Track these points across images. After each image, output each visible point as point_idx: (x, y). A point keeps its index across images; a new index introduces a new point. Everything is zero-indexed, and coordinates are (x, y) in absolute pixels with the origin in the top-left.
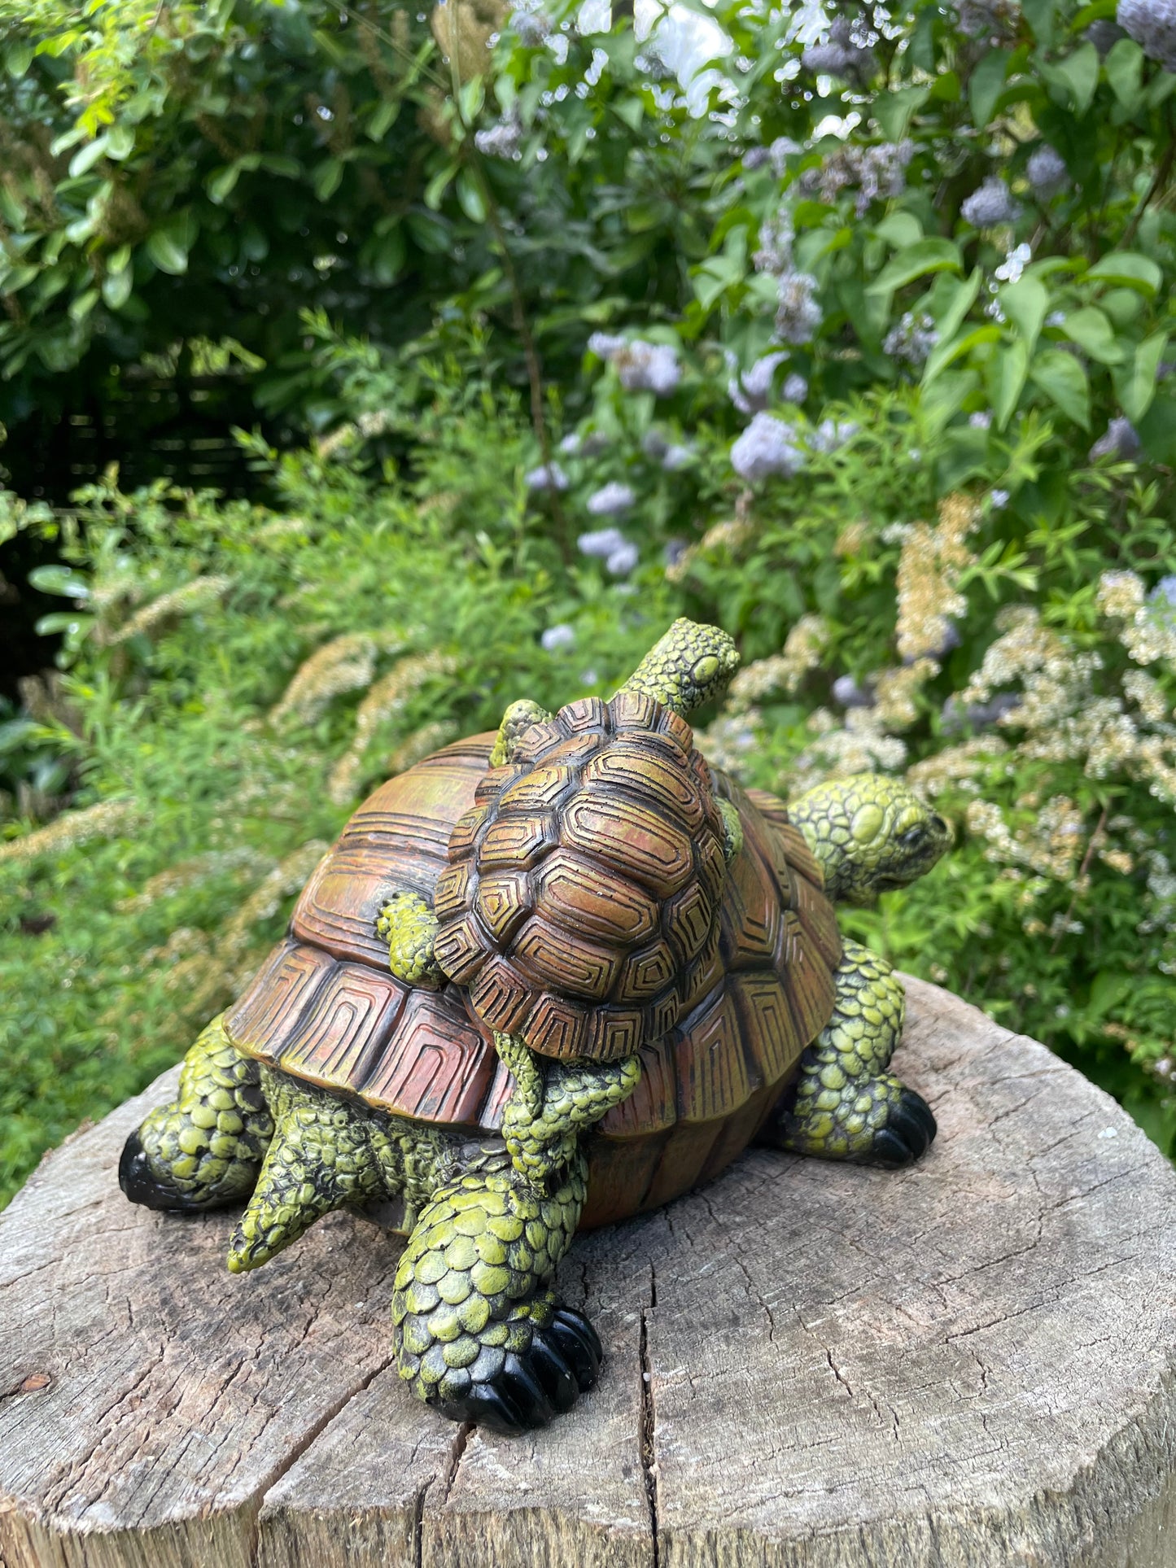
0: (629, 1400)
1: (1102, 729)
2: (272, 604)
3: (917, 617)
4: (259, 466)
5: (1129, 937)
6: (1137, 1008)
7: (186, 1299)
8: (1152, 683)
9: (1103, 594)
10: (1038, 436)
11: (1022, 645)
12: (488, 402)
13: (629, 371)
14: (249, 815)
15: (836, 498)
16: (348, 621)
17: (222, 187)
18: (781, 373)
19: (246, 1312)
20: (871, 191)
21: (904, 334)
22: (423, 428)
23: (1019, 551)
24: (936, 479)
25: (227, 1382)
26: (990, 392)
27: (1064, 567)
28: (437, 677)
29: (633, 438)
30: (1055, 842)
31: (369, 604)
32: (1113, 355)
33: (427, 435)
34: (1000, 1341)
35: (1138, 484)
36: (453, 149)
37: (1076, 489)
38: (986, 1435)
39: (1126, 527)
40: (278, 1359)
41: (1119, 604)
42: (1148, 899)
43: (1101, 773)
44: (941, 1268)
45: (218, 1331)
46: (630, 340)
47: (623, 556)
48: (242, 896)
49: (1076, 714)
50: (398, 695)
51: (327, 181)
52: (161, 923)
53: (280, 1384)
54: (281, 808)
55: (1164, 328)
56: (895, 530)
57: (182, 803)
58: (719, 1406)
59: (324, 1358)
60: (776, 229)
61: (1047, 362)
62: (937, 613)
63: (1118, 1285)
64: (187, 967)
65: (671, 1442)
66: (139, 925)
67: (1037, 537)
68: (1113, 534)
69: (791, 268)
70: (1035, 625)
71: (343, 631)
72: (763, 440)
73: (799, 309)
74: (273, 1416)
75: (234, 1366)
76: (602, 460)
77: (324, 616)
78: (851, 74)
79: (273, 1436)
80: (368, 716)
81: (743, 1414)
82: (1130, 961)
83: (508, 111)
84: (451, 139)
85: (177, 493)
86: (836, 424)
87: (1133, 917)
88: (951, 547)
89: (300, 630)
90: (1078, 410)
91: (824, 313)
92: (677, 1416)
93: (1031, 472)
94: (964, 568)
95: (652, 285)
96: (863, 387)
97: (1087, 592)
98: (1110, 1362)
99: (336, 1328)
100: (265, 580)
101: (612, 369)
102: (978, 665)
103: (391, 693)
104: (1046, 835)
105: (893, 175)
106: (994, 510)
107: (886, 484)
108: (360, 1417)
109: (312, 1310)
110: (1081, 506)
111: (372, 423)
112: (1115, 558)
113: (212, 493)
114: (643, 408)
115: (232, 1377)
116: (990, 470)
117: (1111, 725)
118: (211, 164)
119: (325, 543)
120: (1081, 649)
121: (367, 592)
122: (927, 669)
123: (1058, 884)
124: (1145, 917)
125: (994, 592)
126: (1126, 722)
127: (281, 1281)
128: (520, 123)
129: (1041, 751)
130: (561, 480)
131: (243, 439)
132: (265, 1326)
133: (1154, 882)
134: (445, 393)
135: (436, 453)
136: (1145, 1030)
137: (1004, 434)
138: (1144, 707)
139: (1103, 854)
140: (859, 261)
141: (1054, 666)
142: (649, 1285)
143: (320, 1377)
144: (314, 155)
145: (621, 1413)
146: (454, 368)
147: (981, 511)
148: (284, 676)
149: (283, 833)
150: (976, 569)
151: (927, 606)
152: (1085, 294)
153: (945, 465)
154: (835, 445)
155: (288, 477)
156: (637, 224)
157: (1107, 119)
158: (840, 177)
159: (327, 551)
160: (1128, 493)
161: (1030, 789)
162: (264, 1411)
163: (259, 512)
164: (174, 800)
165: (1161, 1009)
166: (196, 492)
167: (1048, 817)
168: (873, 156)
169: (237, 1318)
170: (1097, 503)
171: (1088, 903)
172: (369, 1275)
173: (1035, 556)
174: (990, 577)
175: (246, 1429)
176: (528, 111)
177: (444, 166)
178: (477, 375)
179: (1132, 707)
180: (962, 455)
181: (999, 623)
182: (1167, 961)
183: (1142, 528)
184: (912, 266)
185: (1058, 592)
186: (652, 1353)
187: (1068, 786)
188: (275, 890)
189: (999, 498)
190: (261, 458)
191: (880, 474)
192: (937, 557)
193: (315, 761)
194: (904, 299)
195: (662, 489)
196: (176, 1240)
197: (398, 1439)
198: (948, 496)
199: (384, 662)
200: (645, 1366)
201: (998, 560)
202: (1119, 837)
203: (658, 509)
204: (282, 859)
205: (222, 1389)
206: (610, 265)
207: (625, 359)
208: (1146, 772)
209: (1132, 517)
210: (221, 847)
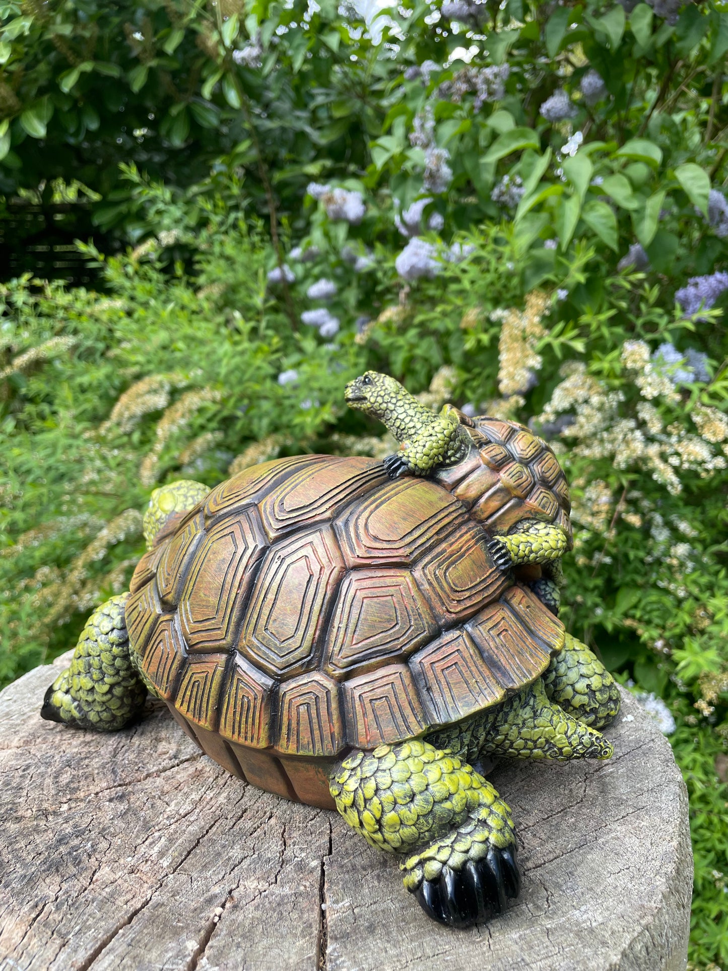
0: (310, 926)
1: (624, 438)
2: (103, 354)
3: (511, 369)
4: (93, 265)
5: (639, 565)
6: (644, 609)
7: (10, 856)
8: (655, 410)
9: (625, 355)
10: (586, 255)
11: (576, 387)
12: (243, 226)
13: (332, 207)
14: (87, 493)
15: (461, 292)
16: (151, 367)
17: (68, 83)
18: (427, 212)
19: (50, 866)
20: (483, 96)
21: (503, 189)
22: (201, 242)
23: (574, 328)
24: (523, 282)
25: (34, 919)
26: (556, 226)
27: (601, 337)
28: (208, 404)
29: (335, 250)
30: (595, 509)
31: (166, 355)
32: (632, 205)
33: (204, 247)
34: (559, 873)
35: (647, 286)
36: (219, 61)
37: (610, 289)
38: (549, 943)
39: (639, 314)
40: (70, 902)
41: (634, 361)
42: (651, 542)
43: (623, 466)
44: (521, 820)
45: (31, 881)
46: (333, 187)
47: (330, 325)
48: (84, 544)
49: (608, 429)
50: (183, 416)
51: (138, 80)
52: (30, 562)
53: (71, 921)
54: (108, 488)
55: (664, 187)
56: (498, 313)
57: (42, 485)
58: (371, 929)
59: (102, 901)
60: (424, 119)
61: (592, 208)
62: (524, 367)
63: (634, 828)
64: (46, 591)
65: (338, 957)
66: (16, 564)
67: (585, 319)
68: (631, 317)
69: (433, 145)
70: (583, 373)
71: (149, 373)
72: (416, 254)
73: (438, 170)
74: (64, 945)
75: (40, 908)
76: (316, 264)
77: (137, 363)
78: (472, 21)
79: (63, 961)
80: (162, 429)
81: (388, 933)
82: (640, 580)
83: (253, 38)
84: (218, 55)
85: (38, 282)
86: (461, 245)
87: (641, 554)
88: (533, 325)
89: (121, 371)
90: (610, 239)
91: (454, 174)
92: (343, 937)
93: (581, 278)
94: (540, 338)
95: (348, 153)
96: (479, 222)
97: (615, 353)
98: (630, 886)
99: (112, 877)
100: (97, 339)
101: (322, 206)
102: (549, 399)
103: (179, 413)
104: (589, 504)
105: (497, 86)
106: (559, 302)
107: (492, 284)
108: (125, 946)
109: (97, 863)
110: (612, 299)
111: (167, 238)
112: (632, 332)
113: (61, 282)
114: (341, 232)
115: (38, 916)
116: (556, 276)
117: (629, 436)
118: (61, 67)
119: (136, 315)
120: (612, 389)
121: (164, 348)
122: (517, 402)
123: (596, 535)
124: (649, 553)
125: (558, 353)
126: (638, 434)
127: (76, 842)
128: (261, 46)
129: (587, 452)
130: (291, 276)
131: (81, 247)
132: (63, 877)
133: (654, 531)
134: (216, 219)
135: (210, 258)
136: (649, 622)
137: (566, 254)
138: (649, 425)
139: (624, 516)
140: (476, 141)
141: (595, 400)
142: (327, 838)
143: (98, 915)
144: (129, 63)
145: (304, 937)
146: (221, 204)
147: (551, 302)
148: (111, 401)
149: (109, 504)
150: (547, 339)
151: (517, 362)
152: (615, 165)
153: (528, 273)
154: (461, 259)
155: (113, 272)
156: (338, 113)
157: (630, 54)
158: (464, 87)
159: (138, 321)
160: (641, 292)
161: (581, 475)
162: (58, 942)
163: (93, 295)
164: (35, 483)
165: (658, 609)
166: (50, 282)
167: (592, 492)
168: (485, 74)
169: (44, 871)
170: (622, 298)
171: (615, 545)
172: (137, 837)
173: (584, 331)
174: (556, 344)
175: (45, 956)
176: (267, 38)
177: (214, 72)
178: (236, 208)
179: (642, 425)
180: (539, 266)
181: (562, 372)
182: (661, 580)
183: (649, 313)
184: (508, 146)
185: (598, 354)
186: (328, 890)
187: (603, 473)
188: (104, 542)
189: (562, 294)
190: (94, 260)
191: (490, 277)
192: (524, 331)
193: (131, 456)
194: (503, 166)
195: (354, 283)
196: (6, 812)
197: (150, 962)
198: (531, 292)
199: (175, 394)
200: (322, 900)
201: (561, 333)
202: (633, 504)
203: (352, 296)
204: (109, 521)
205: (30, 925)
206: (322, 139)
207: (330, 200)
208: (650, 465)
209: (643, 307)
210: (69, 513)
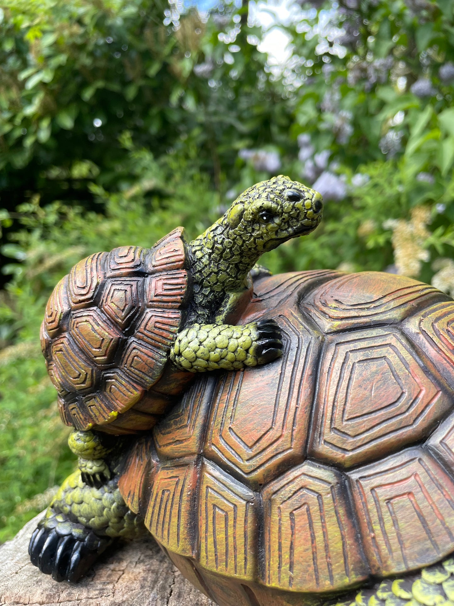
3: (405, 260)
4: (100, 201)
11: (449, 276)
12: (197, 178)
13: (258, 163)
15: (362, 208)
17: (88, 94)
18: (331, 159)
20: (372, 80)
22: (170, 189)
24: (409, 200)
33: (171, 192)
46: (258, 153)
51: (131, 93)
56: (390, 223)
60: (332, 94)
62: (415, 259)
69: (338, 110)
70: (453, 268)
72: (326, 185)
73: (342, 128)
83: (208, 58)
85: (64, 209)
88: (419, 230)
91: (354, 131)
94: (425, 239)
101: (249, 164)
106: (438, 214)
111: (148, 184)
113: (78, 209)
116: (435, 195)
118: (84, 85)
119: (128, 231)
125: (440, 249)
128: (214, 64)
131: (94, 188)
134: (178, 174)
140: (367, 108)
144: (125, 83)
147: (432, 214)
150: (431, 240)
151: (410, 255)
153: (413, 194)
156: (257, 111)
158: (358, 74)
159: (129, 235)
166: (73, 208)
168: (374, 65)
174: (438, 243)
177: (179, 88)
180: (420, 189)
181: (436, 266)
189: (439, 208)
190: (101, 197)
192: (412, 234)
198: (415, 207)
201: (443, 234)
207: (256, 160)
